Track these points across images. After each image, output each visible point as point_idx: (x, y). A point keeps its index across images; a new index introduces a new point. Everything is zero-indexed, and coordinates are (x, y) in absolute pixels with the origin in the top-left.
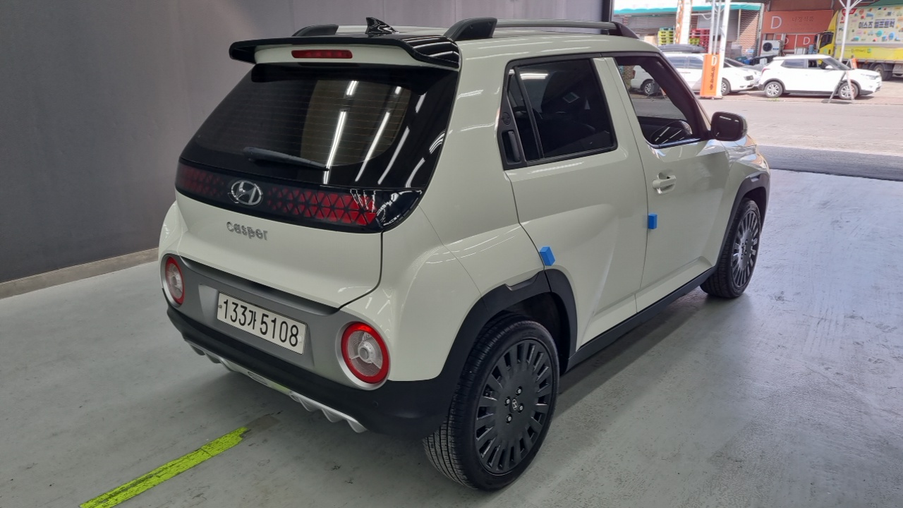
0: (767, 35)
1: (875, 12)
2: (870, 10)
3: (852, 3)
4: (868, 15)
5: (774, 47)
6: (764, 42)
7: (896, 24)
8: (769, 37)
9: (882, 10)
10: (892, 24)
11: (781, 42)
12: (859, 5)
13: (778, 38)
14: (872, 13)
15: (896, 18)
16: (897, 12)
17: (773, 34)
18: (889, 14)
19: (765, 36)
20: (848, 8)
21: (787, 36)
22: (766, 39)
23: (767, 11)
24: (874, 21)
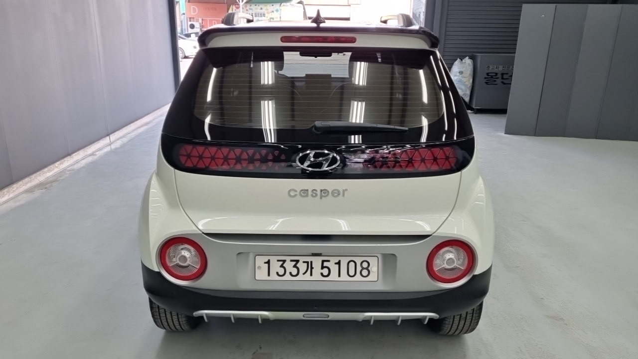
0: (190, 18)
1: (253, 6)
2: (251, 6)
3: (242, 1)
4: (250, 9)
5: (196, 26)
6: (189, 23)
7: (266, 15)
8: (192, 20)
9: (257, 6)
10: (264, 15)
11: (200, 24)
12: (246, 3)
13: (197, 21)
14: (252, 7)
15: (266, 12)
16: (265, 7)
17: (193, 18)
18: (261, 9)
19: (189, 19)
20: (241, 4)
21: (202, 20)
22: (190, 21)
23: (187, 3)
24: (254, 12)
